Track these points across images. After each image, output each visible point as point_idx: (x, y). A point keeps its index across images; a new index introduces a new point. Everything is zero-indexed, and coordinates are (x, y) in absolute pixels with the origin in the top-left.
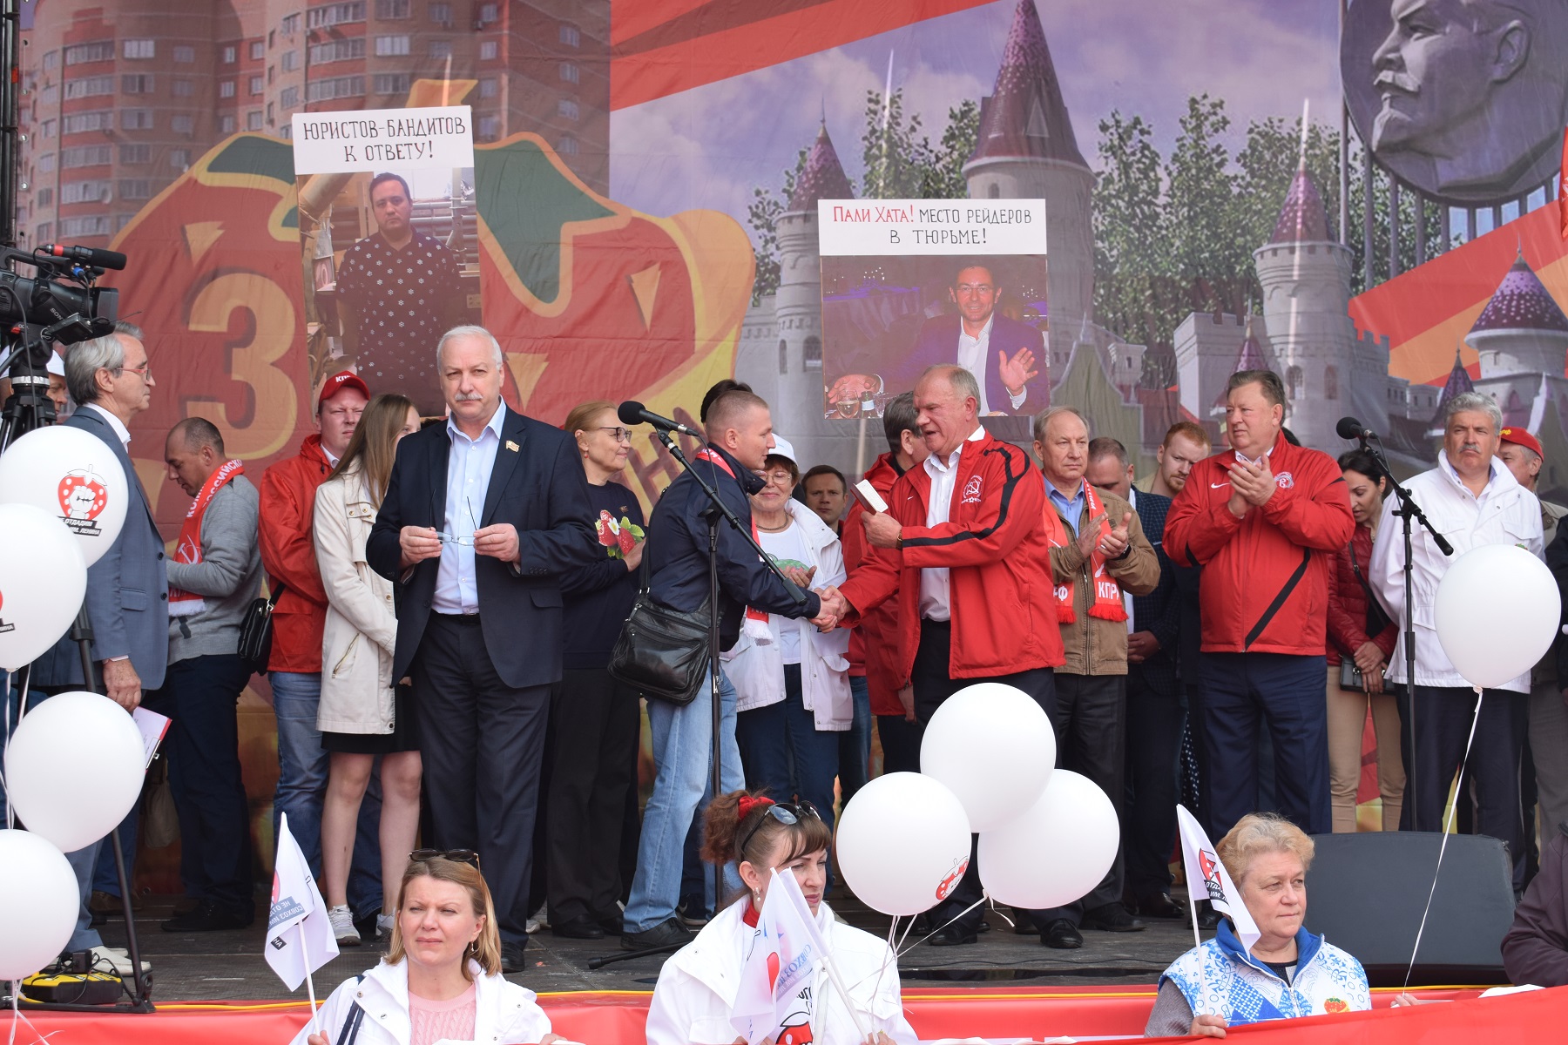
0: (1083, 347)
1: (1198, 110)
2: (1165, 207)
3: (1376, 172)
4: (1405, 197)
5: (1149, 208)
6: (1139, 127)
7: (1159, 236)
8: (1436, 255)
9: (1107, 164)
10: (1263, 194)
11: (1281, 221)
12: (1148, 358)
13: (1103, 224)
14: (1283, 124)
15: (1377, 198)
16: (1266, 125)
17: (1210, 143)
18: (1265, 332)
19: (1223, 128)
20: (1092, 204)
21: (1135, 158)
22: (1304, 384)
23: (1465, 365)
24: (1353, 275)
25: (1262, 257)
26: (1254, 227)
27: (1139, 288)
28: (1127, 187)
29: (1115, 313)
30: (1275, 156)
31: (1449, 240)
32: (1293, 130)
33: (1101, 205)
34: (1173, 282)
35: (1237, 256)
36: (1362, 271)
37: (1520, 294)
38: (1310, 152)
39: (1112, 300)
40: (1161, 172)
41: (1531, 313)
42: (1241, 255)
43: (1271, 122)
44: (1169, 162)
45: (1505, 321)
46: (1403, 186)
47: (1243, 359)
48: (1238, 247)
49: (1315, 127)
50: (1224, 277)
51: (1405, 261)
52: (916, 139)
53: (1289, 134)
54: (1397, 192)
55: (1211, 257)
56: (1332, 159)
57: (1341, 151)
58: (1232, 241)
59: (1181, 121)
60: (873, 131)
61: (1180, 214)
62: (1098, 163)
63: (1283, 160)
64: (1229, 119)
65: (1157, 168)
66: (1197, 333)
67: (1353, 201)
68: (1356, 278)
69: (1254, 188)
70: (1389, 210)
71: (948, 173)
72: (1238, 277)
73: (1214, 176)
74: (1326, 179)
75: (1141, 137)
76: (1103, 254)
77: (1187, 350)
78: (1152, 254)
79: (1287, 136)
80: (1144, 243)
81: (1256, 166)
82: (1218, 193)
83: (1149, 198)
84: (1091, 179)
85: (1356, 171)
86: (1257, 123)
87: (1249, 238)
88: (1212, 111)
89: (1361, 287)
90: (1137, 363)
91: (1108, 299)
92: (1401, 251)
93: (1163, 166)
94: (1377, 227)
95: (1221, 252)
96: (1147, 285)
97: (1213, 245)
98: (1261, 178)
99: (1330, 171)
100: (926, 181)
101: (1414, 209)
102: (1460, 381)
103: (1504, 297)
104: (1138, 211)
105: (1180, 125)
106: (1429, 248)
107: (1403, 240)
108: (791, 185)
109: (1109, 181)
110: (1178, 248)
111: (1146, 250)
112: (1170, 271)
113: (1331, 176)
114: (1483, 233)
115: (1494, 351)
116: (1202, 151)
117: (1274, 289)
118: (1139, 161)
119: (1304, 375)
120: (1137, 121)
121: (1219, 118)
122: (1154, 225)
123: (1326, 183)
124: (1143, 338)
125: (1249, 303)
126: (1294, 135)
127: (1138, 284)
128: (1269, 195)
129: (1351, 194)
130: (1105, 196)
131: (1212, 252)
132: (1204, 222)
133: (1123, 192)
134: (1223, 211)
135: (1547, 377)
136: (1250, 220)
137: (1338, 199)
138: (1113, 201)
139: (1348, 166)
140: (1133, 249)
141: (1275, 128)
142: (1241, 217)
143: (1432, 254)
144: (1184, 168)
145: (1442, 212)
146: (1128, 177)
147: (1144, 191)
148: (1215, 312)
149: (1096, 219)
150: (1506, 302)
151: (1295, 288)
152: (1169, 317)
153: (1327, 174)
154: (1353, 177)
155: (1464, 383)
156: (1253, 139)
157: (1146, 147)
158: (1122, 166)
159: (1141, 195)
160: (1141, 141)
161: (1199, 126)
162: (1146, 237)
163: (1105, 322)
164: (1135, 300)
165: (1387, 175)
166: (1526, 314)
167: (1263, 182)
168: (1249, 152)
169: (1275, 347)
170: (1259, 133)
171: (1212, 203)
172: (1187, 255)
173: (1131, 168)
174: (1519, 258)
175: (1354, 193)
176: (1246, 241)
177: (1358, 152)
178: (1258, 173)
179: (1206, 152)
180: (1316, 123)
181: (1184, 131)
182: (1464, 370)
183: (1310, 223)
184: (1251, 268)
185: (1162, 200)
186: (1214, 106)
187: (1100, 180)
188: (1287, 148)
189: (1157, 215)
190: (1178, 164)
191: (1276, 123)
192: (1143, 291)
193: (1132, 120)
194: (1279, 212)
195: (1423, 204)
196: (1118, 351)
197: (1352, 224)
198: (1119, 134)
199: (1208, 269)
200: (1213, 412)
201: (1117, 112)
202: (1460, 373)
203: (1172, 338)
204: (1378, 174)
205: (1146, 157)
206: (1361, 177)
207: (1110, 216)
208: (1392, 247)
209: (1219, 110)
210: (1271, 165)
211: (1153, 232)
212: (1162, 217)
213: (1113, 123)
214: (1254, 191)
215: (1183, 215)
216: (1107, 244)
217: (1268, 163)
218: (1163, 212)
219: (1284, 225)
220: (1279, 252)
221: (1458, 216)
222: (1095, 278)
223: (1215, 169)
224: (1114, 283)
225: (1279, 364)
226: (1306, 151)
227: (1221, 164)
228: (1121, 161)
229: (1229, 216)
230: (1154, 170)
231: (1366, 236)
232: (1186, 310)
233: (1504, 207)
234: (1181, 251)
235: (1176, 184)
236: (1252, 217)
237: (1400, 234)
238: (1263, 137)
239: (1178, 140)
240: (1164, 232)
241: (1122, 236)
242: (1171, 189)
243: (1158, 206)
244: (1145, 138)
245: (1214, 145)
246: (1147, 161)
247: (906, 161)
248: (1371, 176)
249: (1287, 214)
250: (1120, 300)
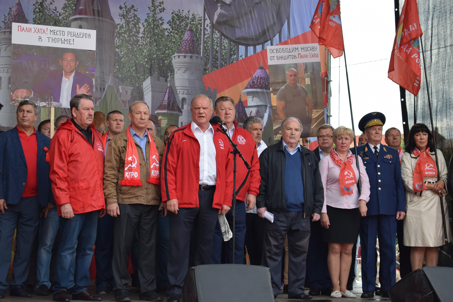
0: (109, 86)
1: (155, 4)
2: (141, 38)
3: (215, 31)
4: (224, 41)
5: (136, 38)
6: (133, 8)
7: (139, 48)
8: (234, 62)
9: (121, 21)
10: (176, 36)
11: (181, 46)
12: (133, 92)
13: (119, 43)
14: (183, 12)
15: (214, 40)
16: (178, 12)
17: (159, 16)
18: (175, 85)
19: (163, 11)
20: (115, 35)
21: (132, 20)
22: (187, 104)
23: (242, 101)
24: (205, 67)
25: (175, 58)
26: (172, 47)
27: (131, 66)
28: (128, 30)
29: (122, 75)
30: (180, 23)
31: (239, 57)
32: (187, 14)
33: (118, 36)
34: (143, 65)
35: (166, 57)
36: (208, 66)
37: (261, 77)
38: (192, 23)
39: (121, 70)
40: (141, 25)
41: (264, 84)
42: (167, 57)
43: (179, 11)
44: (144, 22)
45: (256, 86)
46: (224, 37)
47: (167, 94)
48: (167, 54)
49: (194, 14)
50: (161, 64)
51: (223, 63)
52: (52, 7)
53: (185, 15)
54: (222, 38)
55: (157, 57)
56: (199, 26)
57: (203, 23)
58: (165, 51)
59: (149, 7)
60: (37, 3)
61: (147, 40)
62: (118, 20)
63: (183, 24)
64: (165, 8)
65: (139, 24)
66: (151, 84)
67: (206, 41)
68: (206, 68)
69: (173, 33)
70: (218, 45)
71: (64, 20)
72: (166, 65)
73: (159, 28)
74: (197, 32)
75: (134, 12)
76: (118, 53)
77: (148, 89)
78: (136, 54)
79: (185, 16)
80: (133, 50)
81: (174, 26)
82: (160, 34)
83: (136, 34)
84: (115, 26)
85: (208, 31)
86: (175, 10)
87: (170, 51)
88: (159, 5)
89: (207, 72)
90: (129, 93)
91: (119, 70)
92: (222, 60)
93: (141, 23)
94: (214, 51)
95: (160, 55)
96: (134, 65)
97: (158, 53)
98: (176, 30)
99: (198, 30)
100: (55, 22)
101: (227, 45)
102: (241, 106)
103: (256, 78)
104: (132, 39)
105: (148, 9)
106: (232, 59)
107: (223, 56)
108: (5, 20)
109: (122, 27)
110: (145, 53)
111: (134, 53)
112: (142, 61)
113: (198, 32)
114: (250, 55)
115: (252, 96)
116: (155, 19)
117: (178, 70)
118: (133, 21)
119: (187, 101)
120: (133, 6)
121: (162, 7)
122: (137, 44)
123: (197, 34)
124: (132, 84)
125: (169, 74)
126: (187, 16)
127: (130, 65)
128: (178, 36)
129: (205, 39)
130: (120, 33)
131: (157, 55)
132: (155, 44)
133: (127, 32)
134: (162, 41)
135: (269, 106)
136: (171, 45)
137: (201, 40)
138: (123, 35)
139: (205, 29)
140: (129, 52)
141: (181, 13)
142: (168, 43)
143: (233, 61)
144: (149, 24)
145: (237, 47)
146: (129, 26)
147: (134, 32)
148: (158, 76)
149: (116, 41)
150: (256, 80)
151: (185, 70)
152: (141, 77)
153: (197, 31)
154: (206, 33)
155: (242, 107)
156: (173, 16)
157: (135, 16)
158: (127, 22)
159: (133, 33)
160: (134, 14)
161: (154, 10)
162: (134, 48)
163: (118, 77)
164: (129, 71)
165: (218, 33)
166: (263, 84)
167: (176, 32)
168: (172, 20)
169: (178, 90)
170: (175, 14)
171: (158, 37)
172: (148, 55)
173: (130, 23)
174: (262, 65)
175: (206, 38)
176: (169, 52)
177: (209, 24)
178: (174, 28)
179: (157, 19)
180: (194, 13)
181: (149, 11)
182: (242, 102)
183: (191, 48)
184: (171, 62)
185: (141, 35)
186: (160, 3)
187: (118, 27)
188: (185, 21)
189: (139, 41)
190: (147, 23)
191: (181, 11)
192: (132, 68)
193: (131, 6)
194: (181, 43)
195: (230, 43)
196: (122, 89)
197: (205, 49)
198: (126, 11)
199: (155, 61)
200: (156, 112)
201: (126, 3)
202: (240, 103)
203: (142, 85)
204: (215, 32)
205: (136, 19)
206: (209, 33)
207: (122, 40)
208: (219, 58)
209: (162, 5)
210: (179, 26)
211: (136, 46)
212: (140, 41)
213: (124, 7)
214: (173, 35)
215: (148, 41)
216: (120, 50)
217: (178, 25)
218: (141, 40)
219: (182, 47)
220: (180, 57)
221: (242, 49)
222: (115, 62)
223: (160, 25)
224: (122, 64)
225: (179, 96)
226: (191, 22)
227: (162, 24)
228: (126, 20)
229: (164, 43)
230: (138, 24)
231: (211, 53)
232: (148, 75)
233: (257, 47)
234: (146, 54)
235: (146, 30)
236: (172, 44)
237: (222, 54)
238: (177, 16)
239: (147, 14)
240: (141, 47)
241: (125, 48)
242: (144, 31)
243: (139, 37)
244: (136, 13)
245: (160, 17)
246: (136, 21)
247: (48, 15)
248: (213, 32)
249: (184, 44)
250: (124, 70)
